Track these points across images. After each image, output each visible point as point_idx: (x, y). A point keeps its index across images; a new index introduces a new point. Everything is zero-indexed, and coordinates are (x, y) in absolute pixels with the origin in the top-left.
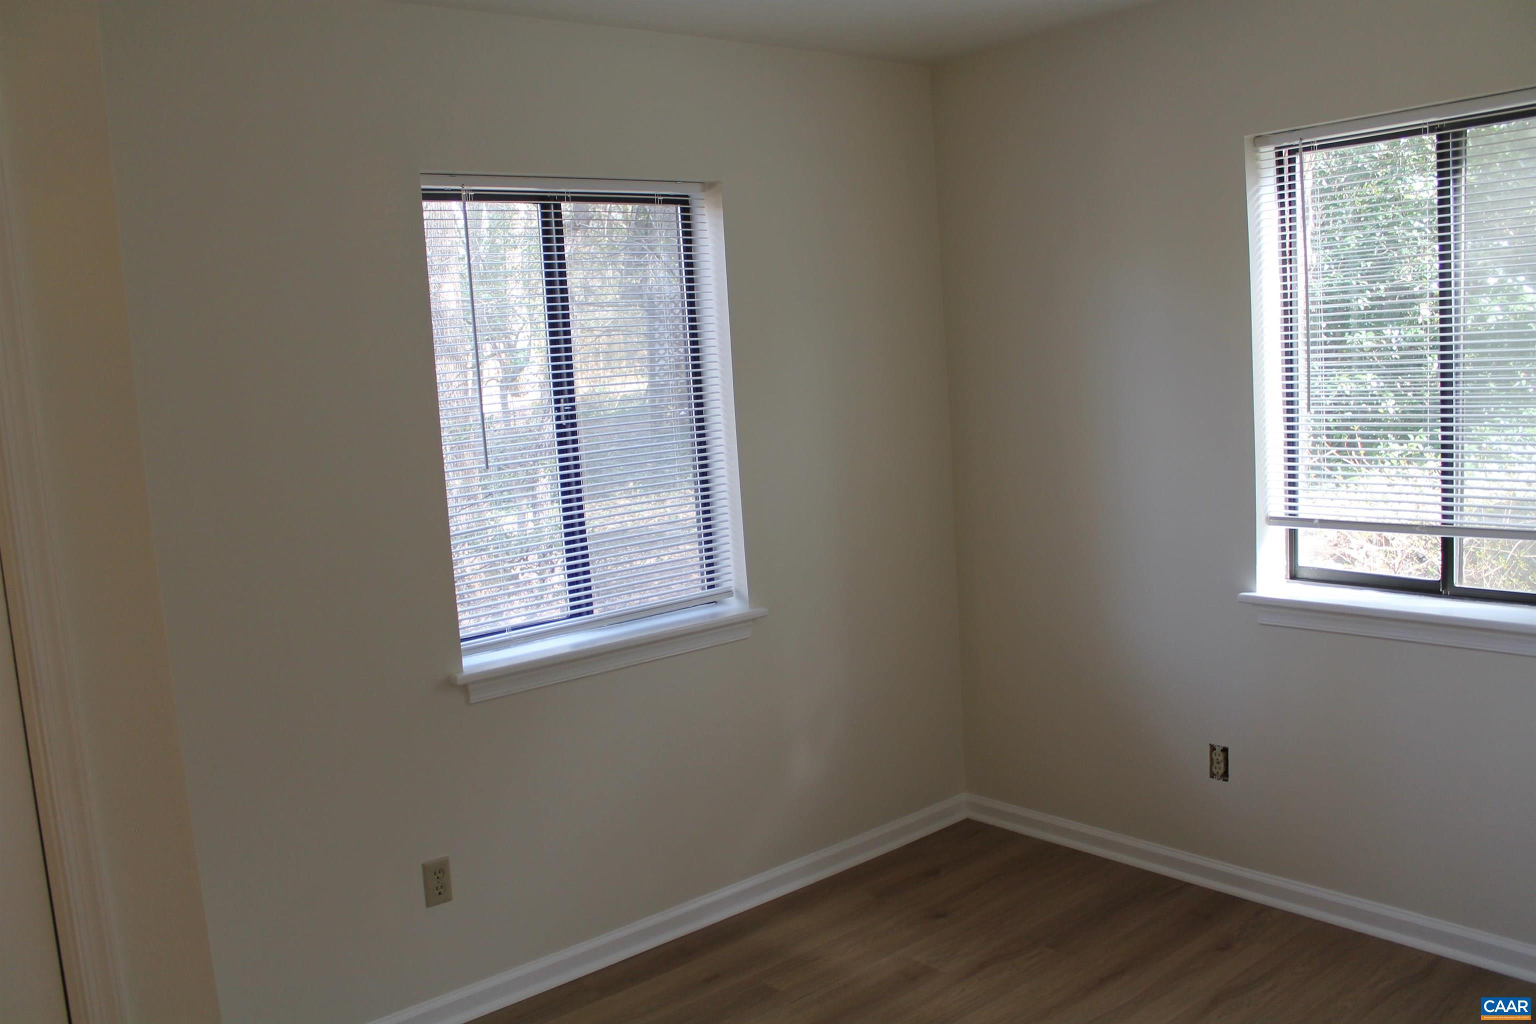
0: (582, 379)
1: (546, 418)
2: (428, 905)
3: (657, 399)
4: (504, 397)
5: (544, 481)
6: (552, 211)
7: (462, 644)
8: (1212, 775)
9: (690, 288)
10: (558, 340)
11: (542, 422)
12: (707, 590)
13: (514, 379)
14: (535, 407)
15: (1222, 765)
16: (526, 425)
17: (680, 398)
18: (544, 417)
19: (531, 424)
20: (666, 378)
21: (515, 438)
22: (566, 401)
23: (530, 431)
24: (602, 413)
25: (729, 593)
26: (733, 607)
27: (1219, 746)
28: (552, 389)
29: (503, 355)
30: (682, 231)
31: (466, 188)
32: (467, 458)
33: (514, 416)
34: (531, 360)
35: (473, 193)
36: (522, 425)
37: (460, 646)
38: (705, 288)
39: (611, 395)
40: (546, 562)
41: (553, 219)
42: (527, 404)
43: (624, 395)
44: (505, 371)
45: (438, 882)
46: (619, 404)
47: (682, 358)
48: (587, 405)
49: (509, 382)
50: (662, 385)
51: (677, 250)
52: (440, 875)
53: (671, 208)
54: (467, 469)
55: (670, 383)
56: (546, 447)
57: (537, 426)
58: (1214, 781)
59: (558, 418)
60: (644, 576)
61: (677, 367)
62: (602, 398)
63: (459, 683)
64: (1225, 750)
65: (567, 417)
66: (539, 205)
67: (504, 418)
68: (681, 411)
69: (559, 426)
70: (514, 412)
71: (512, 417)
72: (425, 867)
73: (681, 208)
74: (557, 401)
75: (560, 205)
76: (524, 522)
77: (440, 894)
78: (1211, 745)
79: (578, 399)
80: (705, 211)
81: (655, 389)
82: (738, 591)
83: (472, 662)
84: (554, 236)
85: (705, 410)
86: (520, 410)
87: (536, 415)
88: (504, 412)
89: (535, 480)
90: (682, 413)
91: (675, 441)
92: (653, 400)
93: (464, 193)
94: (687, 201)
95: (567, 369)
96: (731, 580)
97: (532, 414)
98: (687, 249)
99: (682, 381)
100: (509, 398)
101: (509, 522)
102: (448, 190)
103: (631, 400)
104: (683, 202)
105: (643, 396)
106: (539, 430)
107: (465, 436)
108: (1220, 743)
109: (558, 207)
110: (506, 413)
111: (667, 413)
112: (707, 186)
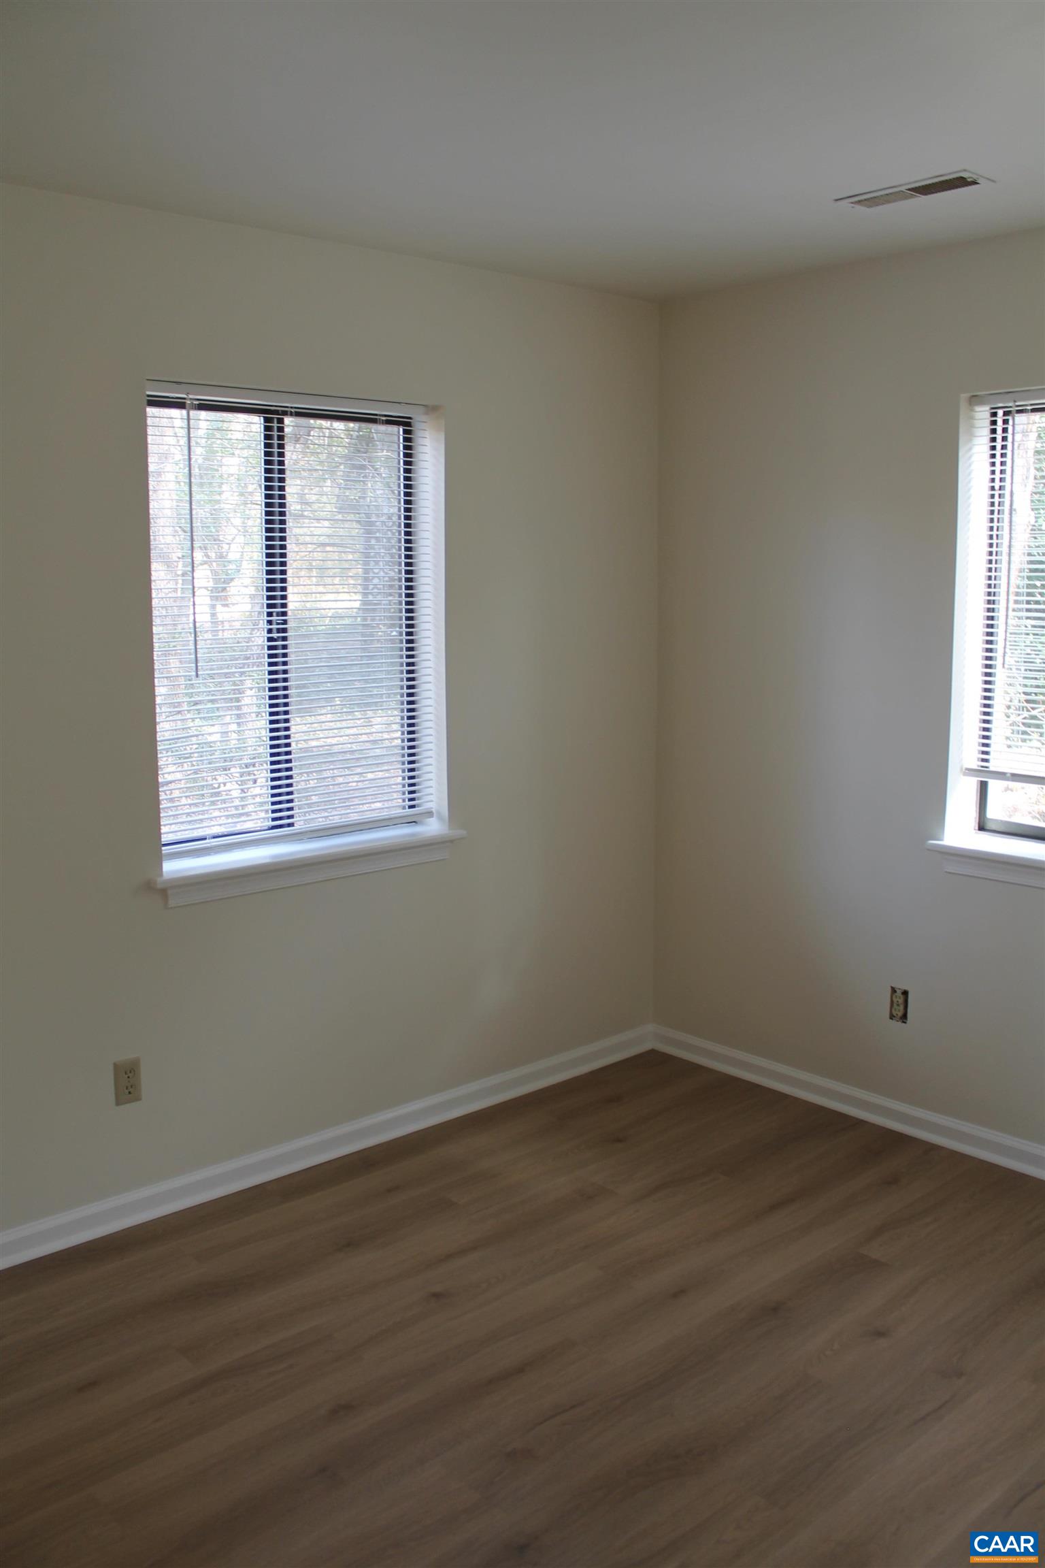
0: (293, 593)
1: (256, 631)
2: (118, 1103)
3: (369, 618)
4: (213, 607)
5: (249, 693)
6: (275, 425)
7: (163, 848)
8: (892, 1017)
9: (407, 510)
10: (274, 553)
11: (251, 634)
12: (408, 810)
13: (224, 589)
14: (244, 619)
15: (902, 1007)
16: (233, 636)
17: (391, 618)
18: (253, 629)
19: (239, 636)
20: (379, 597)
21: (222, 649)
22: (278, 614)
23: (238, 643)
24: (312, 628)
25: (430, 814)
26: (433, 828)
27: (899, 989)
28: (266, 601)
29: (214, 564)
30: (404, 453)
31: (191, 396)
32: (172, 666)
33: (223, 627)
34: (242, 571)
35: (197, 402)
36: (229, 636)
37: (161, 850)
38: (423, 511)
39: (322, 611)
40: (249, 774)
41: (275, 433)
42: (236, 616)
43: (336, 612)
44: (216, 581)
45: (129, 1082)
46: (330, 621)
47: (396, 578)
48: (296, 620)
49: (219, 592)
50: (376, 604)
51: (397, 471)
52: (130, 1075)
53: (393, 429)
54: (173, 677)
55: (383, 602)
56: (254, 659)
57: (245, 638)
58: (893, 1022)
59: (270, 631)
60: (346, 792)
61: (391, 587)
62: (313, 613)
63: (159, 886)
64: (905, 993)
65: (279, 631)
66: (262, 418)
67: (212, 627)
68: (392, 632)
69: (270, 639)
70: (222, 622)
71: (220, 628)
72: (116, 1066)
73: (404, 430)
74: (270, 614)
75: (283, 419)
76: (227, 732)
77: (130, 1093)
78: (892, 987)
79: (289, 613)
80: (427, 434)
81: (368, 607)
82: (439, 813)
83: (172, 868)
84: (276, 450)
85: (416, 632)
86: (229, 621)
87: (244, 627)
88: (212, 622)
89: (241, 692)
90: (394, 633)
91: (384, 661)
92: (365, 619)
93: (189, 402)
94: (410, 423)
95: (281, 583)
96: (432, 801)
97: (241, 626)
98: (407, 471)
99: (393, 602)
100: (219, 608)
101: (213, 733)
102: (173, 398)
103: (342, 617)
104: (406, 424)
105: (354, 614)
106: (247, 642)
107: (174, 644)
108: (901, 986)
109: (281, 421)
110: (215, 623)
111: (378, 632)
112: (431, 409)
